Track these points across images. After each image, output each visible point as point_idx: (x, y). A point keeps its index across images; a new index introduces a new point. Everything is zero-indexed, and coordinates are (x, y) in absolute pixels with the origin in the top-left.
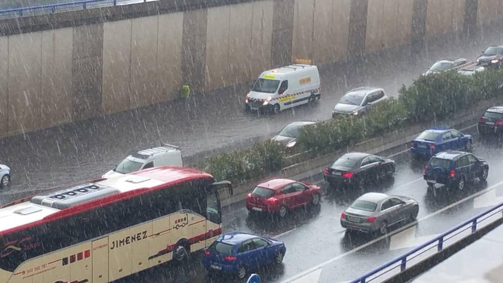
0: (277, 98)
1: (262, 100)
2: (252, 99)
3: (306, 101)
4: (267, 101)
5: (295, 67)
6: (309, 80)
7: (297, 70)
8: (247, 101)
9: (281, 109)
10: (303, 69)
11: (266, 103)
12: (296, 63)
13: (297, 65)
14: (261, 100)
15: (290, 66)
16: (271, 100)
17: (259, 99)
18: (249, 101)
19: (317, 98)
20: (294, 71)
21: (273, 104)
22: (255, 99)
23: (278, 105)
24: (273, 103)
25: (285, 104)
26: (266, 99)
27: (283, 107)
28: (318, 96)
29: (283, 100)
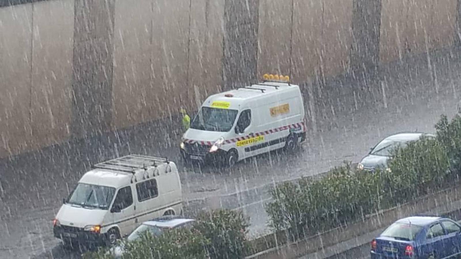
0: (233, 140)
1: (209, 143)
2: (191, 141)
3: (282, 145)
4: (216, 145)
5: (262, 87)
6: (285, 109)
7: (266, 93)
8: (182, 145)
9: (240, 159)
10: (276, 91)
11: (214, 148)
12: (265, 81)
13: (266, 83)
14: (206, 144)
15: (254, 86)
16: (223, 144)
17: (203, 142)
18: (186, 144)
19: (300, 139)
20: (261, 94)
21: (227, 150)
22: (197, 142)
23: (234, 151)
24: (227, 148)
25: (247, 150)
26: (214, 142)
27: (243, 155)
28: (303, 135)
29: (243, 143)
